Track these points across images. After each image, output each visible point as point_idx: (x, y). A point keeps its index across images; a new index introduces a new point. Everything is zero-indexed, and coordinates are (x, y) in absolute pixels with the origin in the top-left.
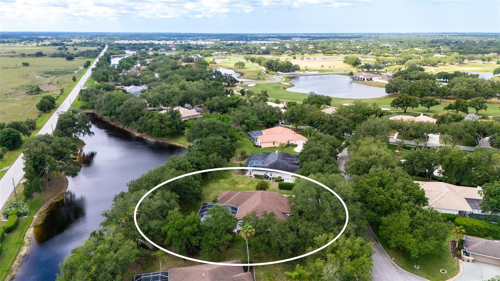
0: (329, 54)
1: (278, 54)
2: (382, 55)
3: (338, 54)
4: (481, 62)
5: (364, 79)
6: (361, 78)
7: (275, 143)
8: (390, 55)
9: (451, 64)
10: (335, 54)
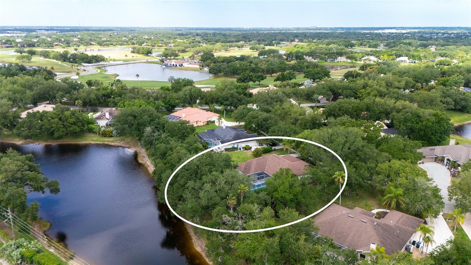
0: (105, 45)
1: (49, 46)
2: (156, 45)
3: (114, 45)
4: (237, 49)
5: (176, 65)
6: (173, 65)
7: (198, 122)
8: (163, 45)
9: (220, 51)
10: (112, 46)
